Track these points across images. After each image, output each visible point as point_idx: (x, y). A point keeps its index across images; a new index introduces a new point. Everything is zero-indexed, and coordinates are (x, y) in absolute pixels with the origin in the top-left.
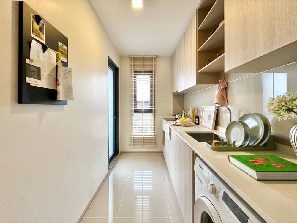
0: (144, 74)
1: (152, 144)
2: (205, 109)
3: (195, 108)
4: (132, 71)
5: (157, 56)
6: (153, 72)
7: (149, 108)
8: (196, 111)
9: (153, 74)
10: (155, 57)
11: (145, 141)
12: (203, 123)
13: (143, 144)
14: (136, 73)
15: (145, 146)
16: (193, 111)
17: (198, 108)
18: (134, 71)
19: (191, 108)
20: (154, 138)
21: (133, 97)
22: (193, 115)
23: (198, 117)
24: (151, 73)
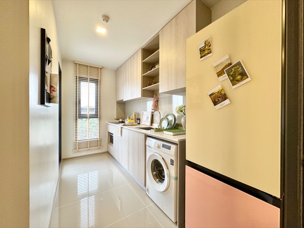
0: (90, 82)
1: (98, 146)
2: (144, 113)
3: (136, 113)
4: (76, 77)
5: (103, 67)
6: (99, 81)
7: (94, 113)
8: (137, 115)
9: (99, 82)
10: (101, 68)
11: (90, 144)
12: (143, 123)
13: (88, 148)
14: (82, 79)
15: (91, 148)
16: (135, 115)
17: (138, 113)
18: (79, 77)
19: (133, 113)
20: (100, 140)
21: (78, 102)
22: (135, 118)
23: (139, 119)
24: (96, 81)
